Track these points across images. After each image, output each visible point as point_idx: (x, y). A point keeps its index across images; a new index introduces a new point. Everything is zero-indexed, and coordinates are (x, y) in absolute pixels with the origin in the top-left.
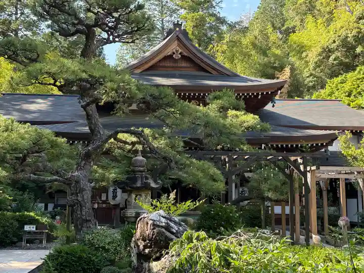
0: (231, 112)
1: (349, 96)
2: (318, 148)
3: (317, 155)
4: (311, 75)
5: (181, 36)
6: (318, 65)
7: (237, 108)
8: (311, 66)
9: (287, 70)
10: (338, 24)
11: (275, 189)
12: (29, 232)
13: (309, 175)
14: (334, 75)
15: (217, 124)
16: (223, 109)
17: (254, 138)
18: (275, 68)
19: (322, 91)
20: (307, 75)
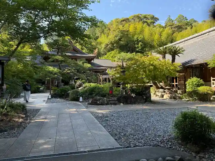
0: (85, 64)
1: (112, 58)
2: (103, 71)
3: (103, 73)
4: (103, 51)
5: (70, 42)
6: (105, 48)
7: (86, 63)
8: (103, 48)
9: (97, 49)
10: (110, 37)
11: (95, 80)
12: (41, 90)
13: (101, 77)
14: (109, 51)
15: (82, 67)
16: (83, 63)
17: (90, 69)
18: (93, 48)
19: (106, 56)
20: (102, 51)
